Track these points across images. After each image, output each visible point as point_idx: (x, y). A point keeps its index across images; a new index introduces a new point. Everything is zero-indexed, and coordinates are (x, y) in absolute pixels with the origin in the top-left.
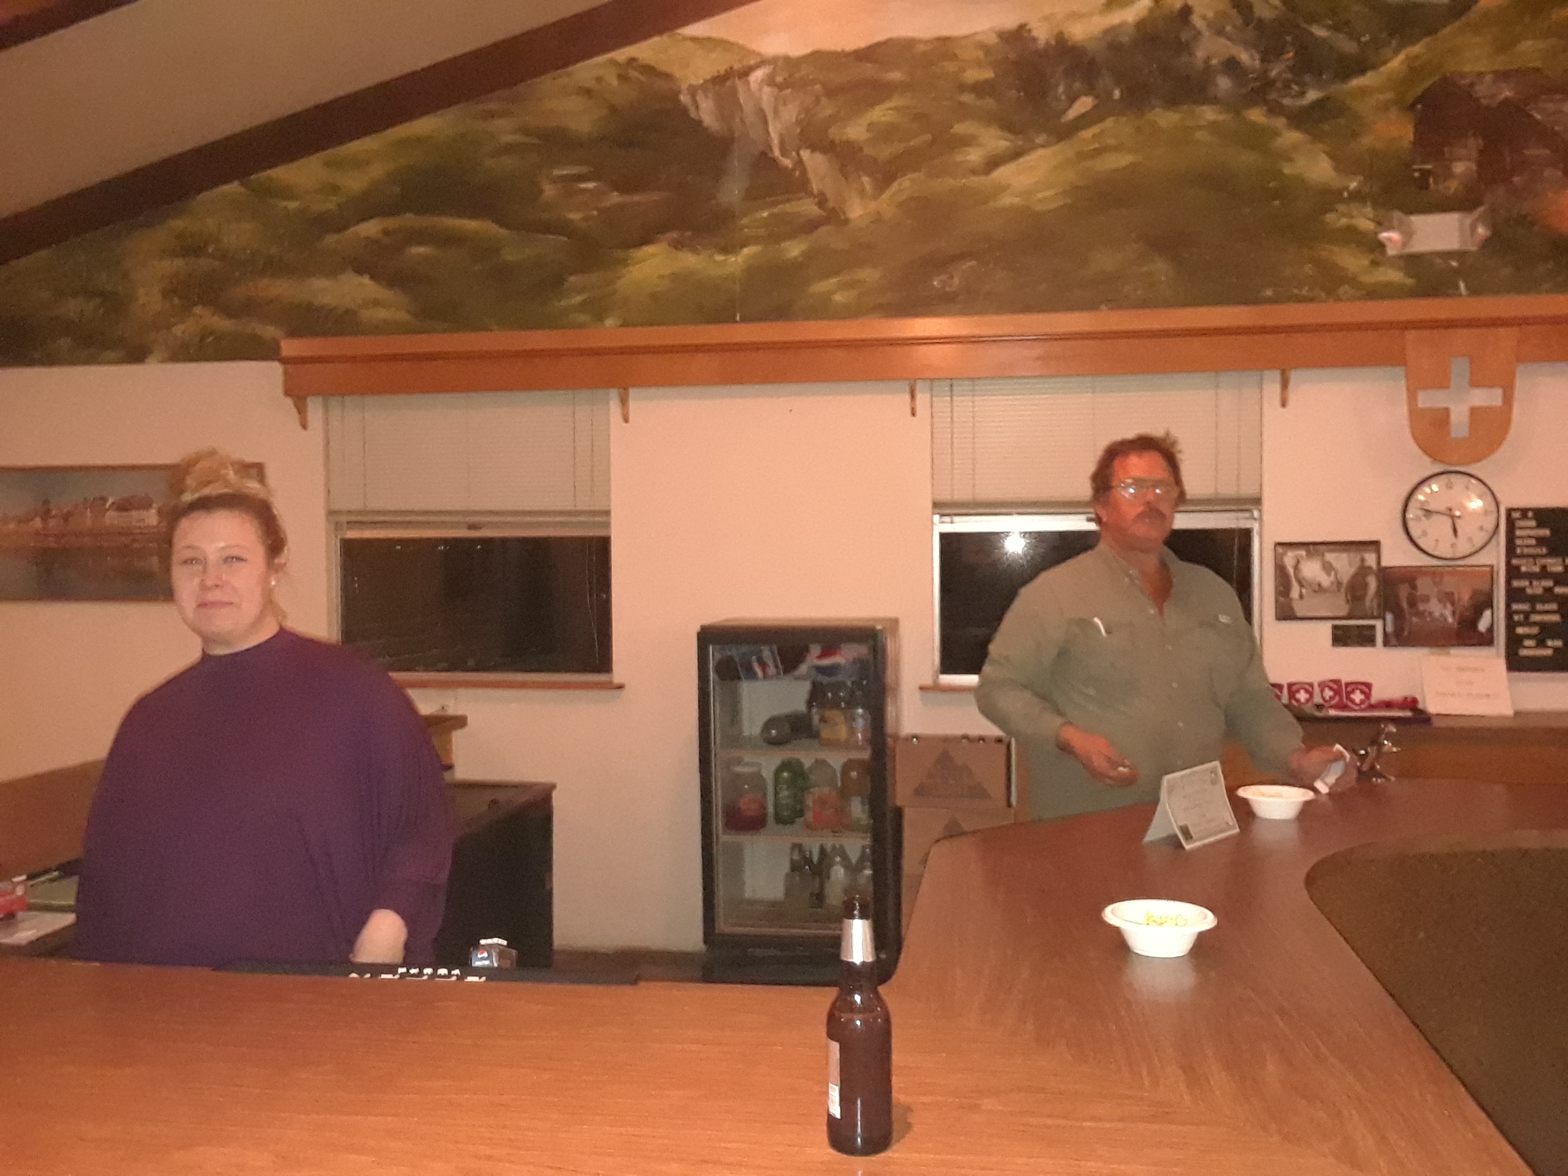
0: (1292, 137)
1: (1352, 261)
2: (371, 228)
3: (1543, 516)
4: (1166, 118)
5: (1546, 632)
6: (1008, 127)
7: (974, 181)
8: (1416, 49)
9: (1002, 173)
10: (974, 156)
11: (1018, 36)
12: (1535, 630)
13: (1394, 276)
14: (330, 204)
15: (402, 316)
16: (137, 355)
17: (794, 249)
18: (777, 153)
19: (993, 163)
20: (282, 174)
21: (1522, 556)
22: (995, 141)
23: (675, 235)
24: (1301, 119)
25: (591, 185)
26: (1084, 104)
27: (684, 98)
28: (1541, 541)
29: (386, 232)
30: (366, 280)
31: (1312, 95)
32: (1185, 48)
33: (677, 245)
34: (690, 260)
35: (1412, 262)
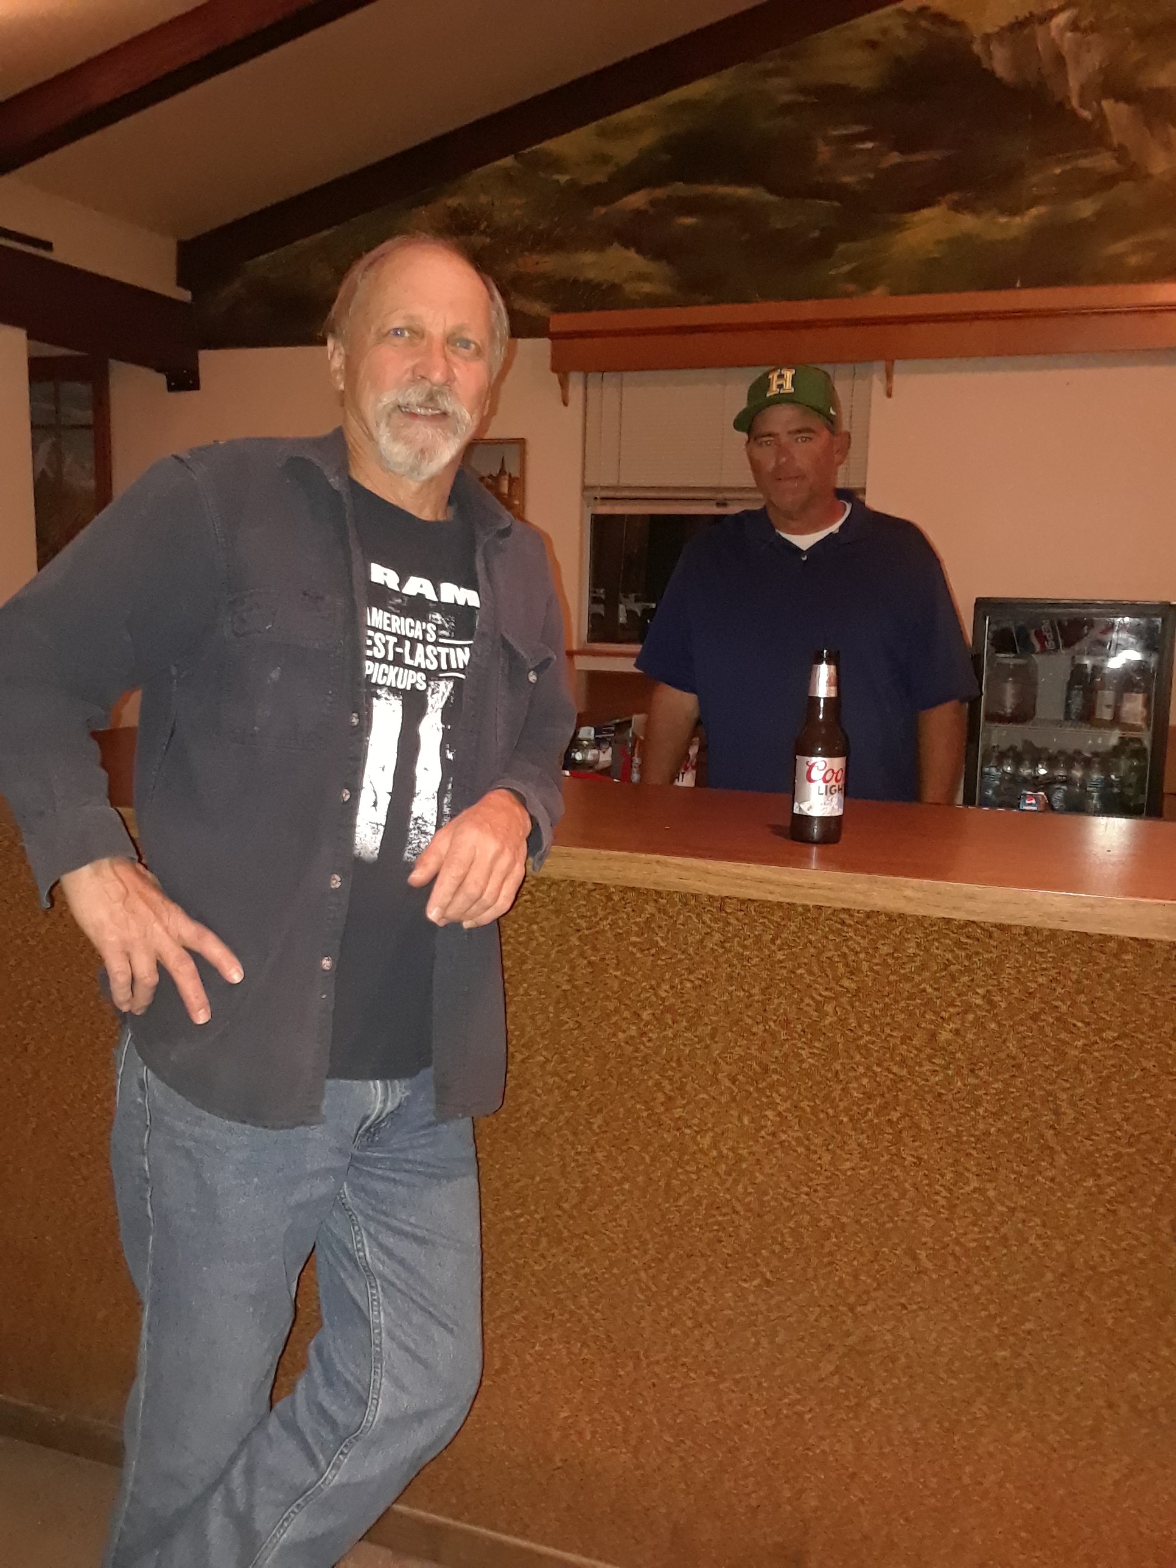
2: (637, 200)
14: (600, 176)
15: (666, 289)
17: (1086, 209)
18: (1075, 102)
20: (555, 145)
23: (955, 196)
25: (869, 145)
27: (977, 48)
29: (653, 203)
30: (632, 254)
33: (957, 207)
34: (968, 222)
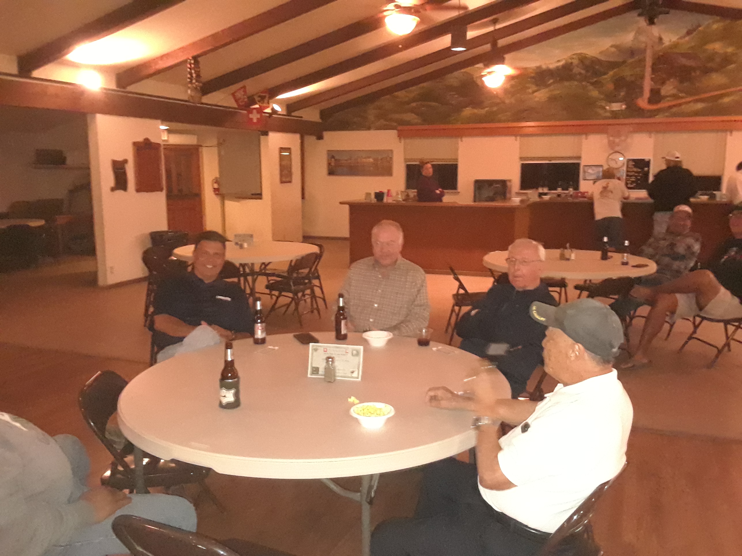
0: (591, 87)
1: (601, 111)
2: (414, 104)
3: (634, 160)
4: (567, 84)
5: (633, 182)
6: (537, 85)
7: (530, 96)
8: (615, 70)
9: (535, 94)
10: (530, 91)
11: (539, 67)
12: (631, 182)
13: (608, 114)
15: (419, 121)
16: (369, 128)
17: (495, 109)
19: (534, 92)
20: (398, 94)
21: (630, 168)
22: (534, 88)
23: (472, 106)
24: (592, 84)
25: (456, 96)
26: (551, 81)
27: (475, 79)
28: (634, 165)
29: (417, 105)
30: (413, 114)
31: (595, 79)
32: (571, 70)
33: (473, 108)
34: (476, 111)
35: (613, 112)
